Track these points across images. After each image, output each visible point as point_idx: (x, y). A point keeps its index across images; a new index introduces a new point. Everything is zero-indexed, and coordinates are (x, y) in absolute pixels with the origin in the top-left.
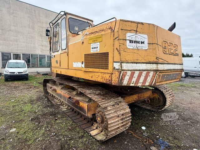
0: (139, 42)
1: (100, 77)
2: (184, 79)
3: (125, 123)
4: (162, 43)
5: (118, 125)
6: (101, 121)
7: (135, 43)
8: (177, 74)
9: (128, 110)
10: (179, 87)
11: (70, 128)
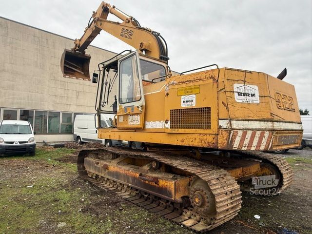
0: (249, 94)
1: (198, 140)
2: (300, 151)
3: (235, 204)
4: (275, 96)
5: (228, 206)
6: (200, 203)
7: (244, 95)
8: (296, 136)
9: (237, 186)
10: (294, 163)
11: (148, 219)
